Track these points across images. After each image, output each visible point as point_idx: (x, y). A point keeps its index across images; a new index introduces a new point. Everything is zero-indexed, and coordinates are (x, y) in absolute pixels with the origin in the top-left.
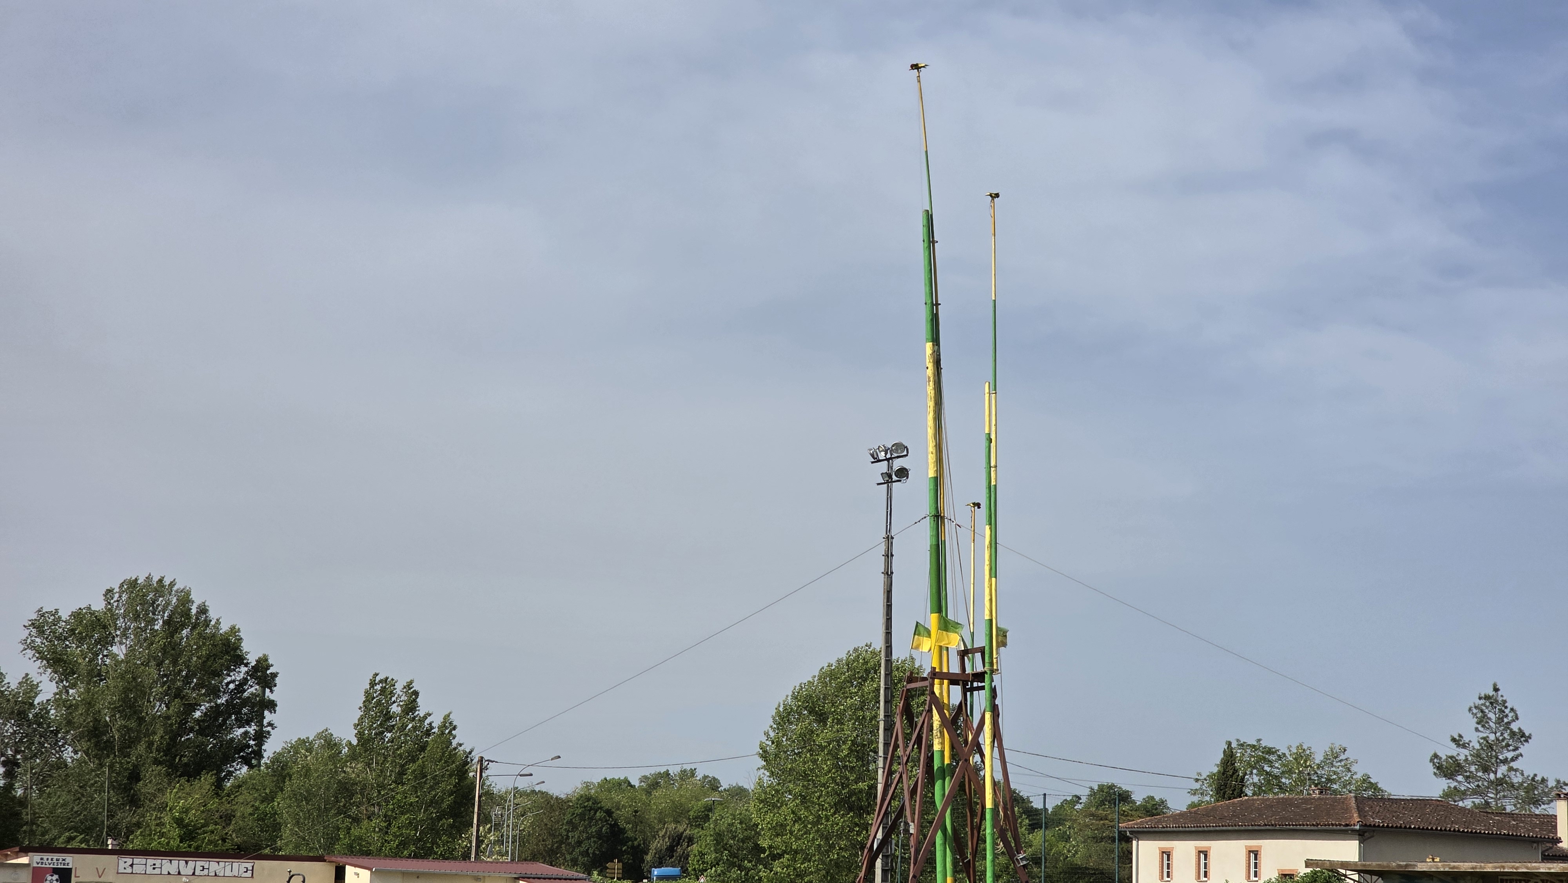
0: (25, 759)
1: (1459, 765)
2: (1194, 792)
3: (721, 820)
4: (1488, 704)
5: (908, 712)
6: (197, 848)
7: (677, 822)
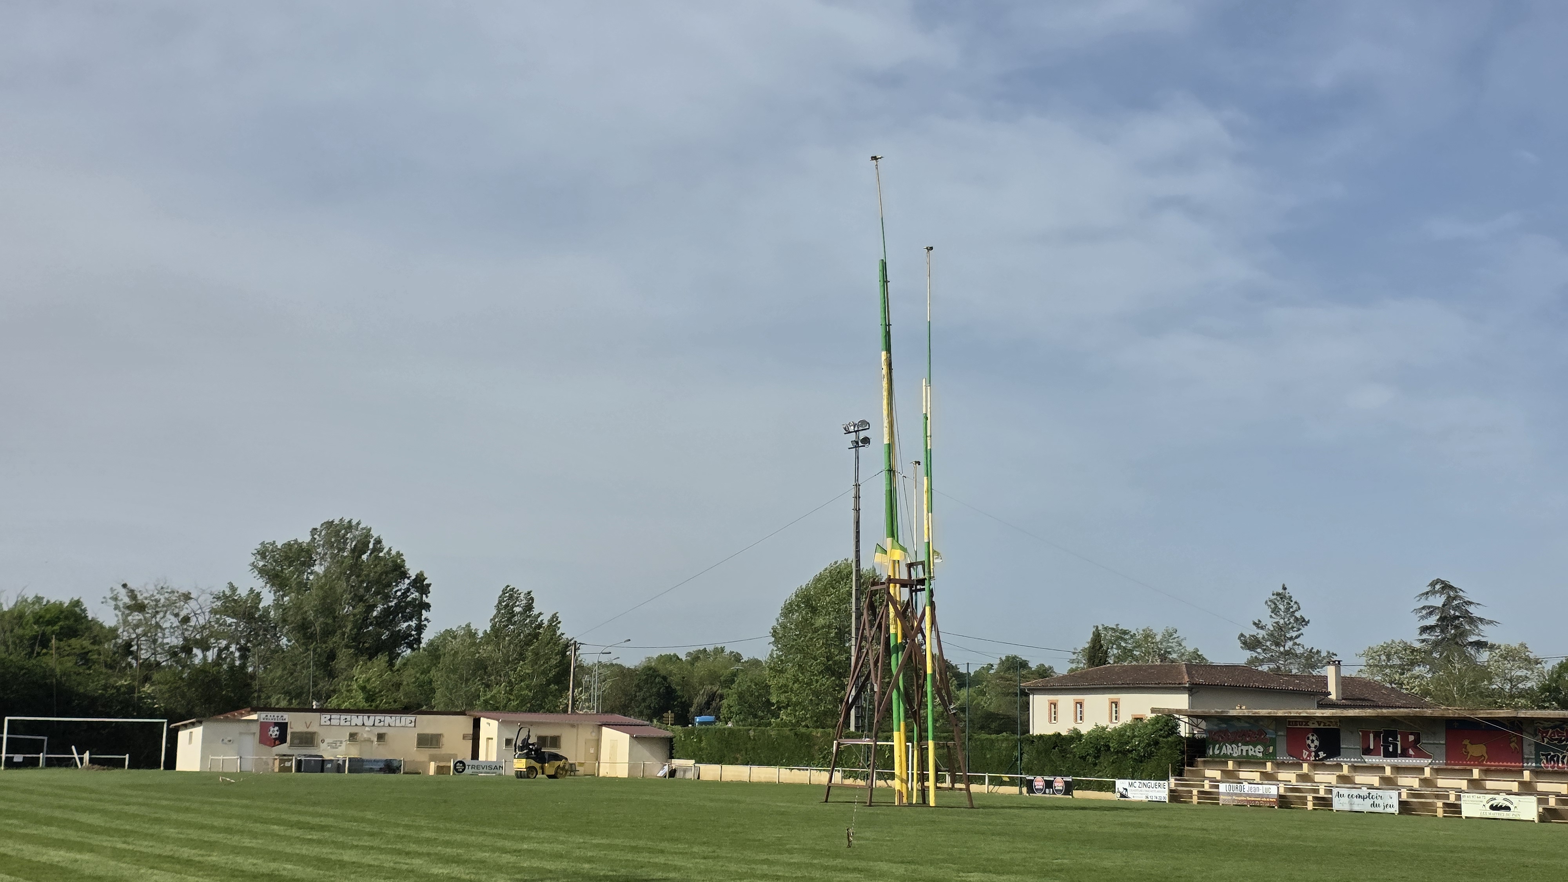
0: (254, 646)
1: (1259, 642)
2: (1072, 661)
3: (742, 683)
4: (1279, 599)
5: (872, 607)
6: (377, 706)
7: (712, 684)
